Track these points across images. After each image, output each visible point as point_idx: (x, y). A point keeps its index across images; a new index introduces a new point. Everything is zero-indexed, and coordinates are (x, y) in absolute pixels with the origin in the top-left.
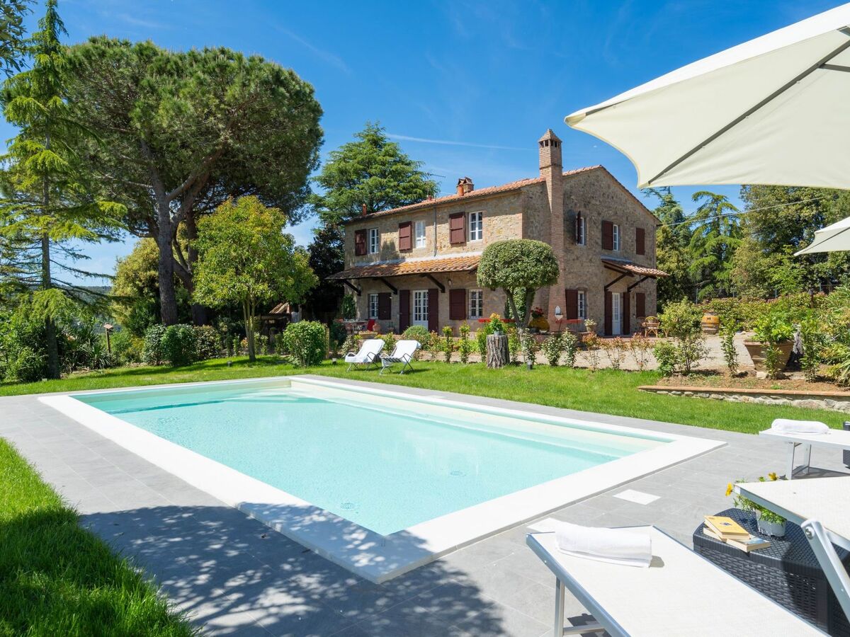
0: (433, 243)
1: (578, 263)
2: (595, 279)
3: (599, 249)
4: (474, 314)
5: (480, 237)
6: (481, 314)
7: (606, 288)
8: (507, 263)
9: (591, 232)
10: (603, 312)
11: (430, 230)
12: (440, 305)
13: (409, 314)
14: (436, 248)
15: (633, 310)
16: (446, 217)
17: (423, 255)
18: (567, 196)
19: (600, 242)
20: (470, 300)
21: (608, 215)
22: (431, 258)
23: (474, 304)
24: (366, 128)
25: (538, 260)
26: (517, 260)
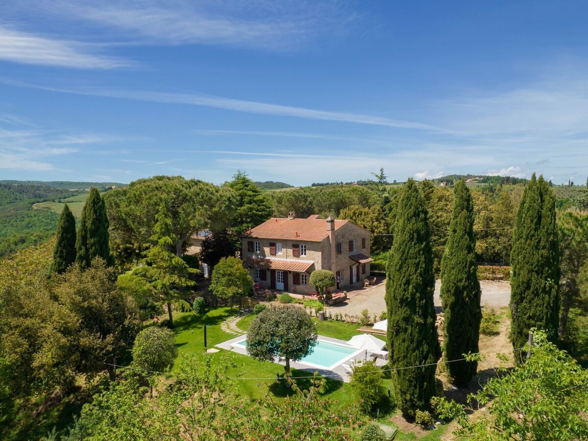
0: (286, 254)
1: (340, 261)
2: (346, 264)
3: (348, 252)
4: (303, 283)
5: (305, 254)
6: (306, 283)
7: (350, 266)
8: (320, 281)
9: (345, 247)
10: (349, 276)
11: (284, 250)
12: (289, 279)
13: (275, 280)
14: (287, 256)
15: (361, 271)
16: (291, 245)
17: (281, 257)
18: (336, 237)
19: (348, 250)
20: (301, 278)
21: (351, 238)
22: (285, 260)
23: (303, 279)
24: (238, 173)
25: (330, 280)
26: (323, 280)
